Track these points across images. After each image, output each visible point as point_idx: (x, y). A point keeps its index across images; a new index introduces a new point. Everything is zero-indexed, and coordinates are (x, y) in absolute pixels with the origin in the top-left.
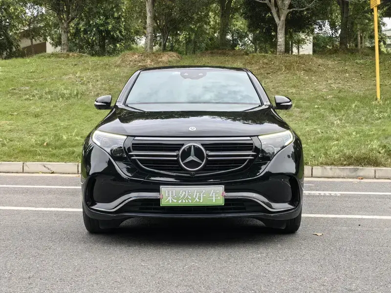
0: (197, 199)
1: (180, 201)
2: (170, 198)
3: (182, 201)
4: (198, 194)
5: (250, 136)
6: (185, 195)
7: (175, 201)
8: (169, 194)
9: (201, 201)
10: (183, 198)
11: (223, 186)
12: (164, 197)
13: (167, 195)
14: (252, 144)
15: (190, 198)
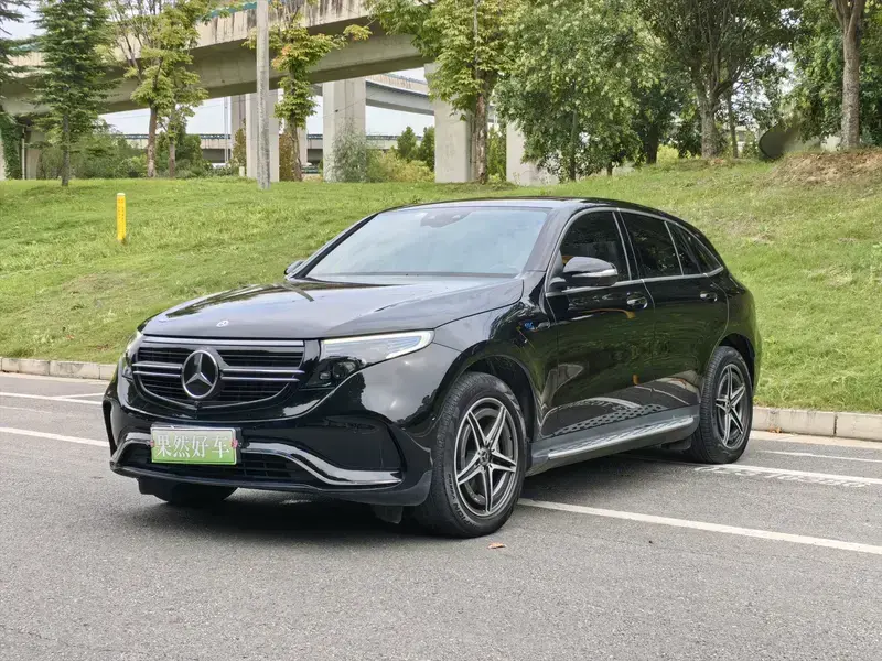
0: (197, 451)
1: (175, 455)
2: (163, 448)
3: (179, 455)
4: (198, 442)
5: (303, 340)
6: (181, 443)
7: (169, 454)
8: (161, 442)
10: (178, 450)
11: (233, 430)
12: (156, 446)
14: (301, 354)
15: (188, 449)
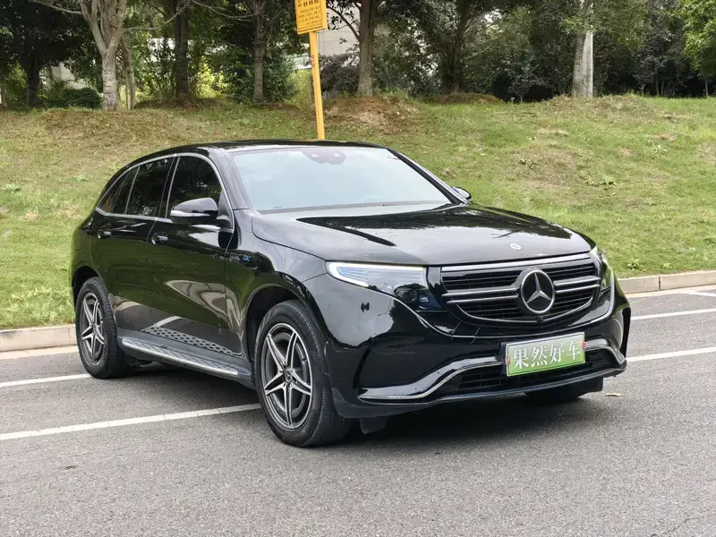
0: (554, 357)
1: (533, 365)
2: (520, 362)
3: (536, 364)
4: (555, 349)
6: (539, 353)
7: (527, 365)
8: (518, 356)
9: (559, 361)
10: (536, 359)
11: (583, 333)
12: (512, 361)
13: (515, 358)
14: (593, 264)
15: (546, 357)
